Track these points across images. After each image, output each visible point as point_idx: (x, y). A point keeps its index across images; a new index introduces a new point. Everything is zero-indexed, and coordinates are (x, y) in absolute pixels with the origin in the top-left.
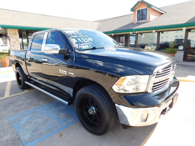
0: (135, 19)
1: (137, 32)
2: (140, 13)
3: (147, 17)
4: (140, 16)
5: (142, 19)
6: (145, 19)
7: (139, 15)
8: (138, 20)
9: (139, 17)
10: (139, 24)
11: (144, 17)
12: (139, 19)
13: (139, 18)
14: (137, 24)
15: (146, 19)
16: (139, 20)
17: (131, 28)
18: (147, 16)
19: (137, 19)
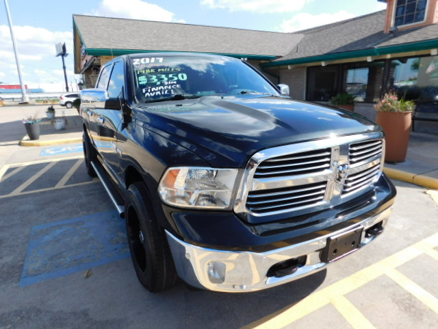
0: (388, 22)
1: (389, 56)
2: (404, 3)
3: (424, 13)
4: (403, 12)
5: (410, 19)
6: (418, 20)
7: (400, 10)
8: (396, 24)
9: (399, 16)
10: (395, 34)
11: (416, 12)
12: (399, 21)
13: (402, 18)
14: (391, 35)
15: (422, 19)
16: (401, 24)
17: (369, 46)
18: (424, 9)
19: (396, 19)
